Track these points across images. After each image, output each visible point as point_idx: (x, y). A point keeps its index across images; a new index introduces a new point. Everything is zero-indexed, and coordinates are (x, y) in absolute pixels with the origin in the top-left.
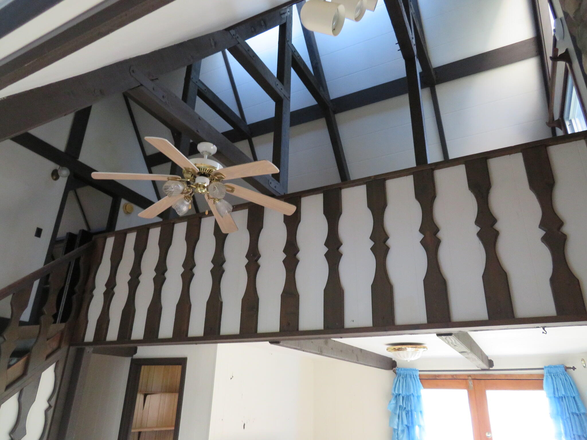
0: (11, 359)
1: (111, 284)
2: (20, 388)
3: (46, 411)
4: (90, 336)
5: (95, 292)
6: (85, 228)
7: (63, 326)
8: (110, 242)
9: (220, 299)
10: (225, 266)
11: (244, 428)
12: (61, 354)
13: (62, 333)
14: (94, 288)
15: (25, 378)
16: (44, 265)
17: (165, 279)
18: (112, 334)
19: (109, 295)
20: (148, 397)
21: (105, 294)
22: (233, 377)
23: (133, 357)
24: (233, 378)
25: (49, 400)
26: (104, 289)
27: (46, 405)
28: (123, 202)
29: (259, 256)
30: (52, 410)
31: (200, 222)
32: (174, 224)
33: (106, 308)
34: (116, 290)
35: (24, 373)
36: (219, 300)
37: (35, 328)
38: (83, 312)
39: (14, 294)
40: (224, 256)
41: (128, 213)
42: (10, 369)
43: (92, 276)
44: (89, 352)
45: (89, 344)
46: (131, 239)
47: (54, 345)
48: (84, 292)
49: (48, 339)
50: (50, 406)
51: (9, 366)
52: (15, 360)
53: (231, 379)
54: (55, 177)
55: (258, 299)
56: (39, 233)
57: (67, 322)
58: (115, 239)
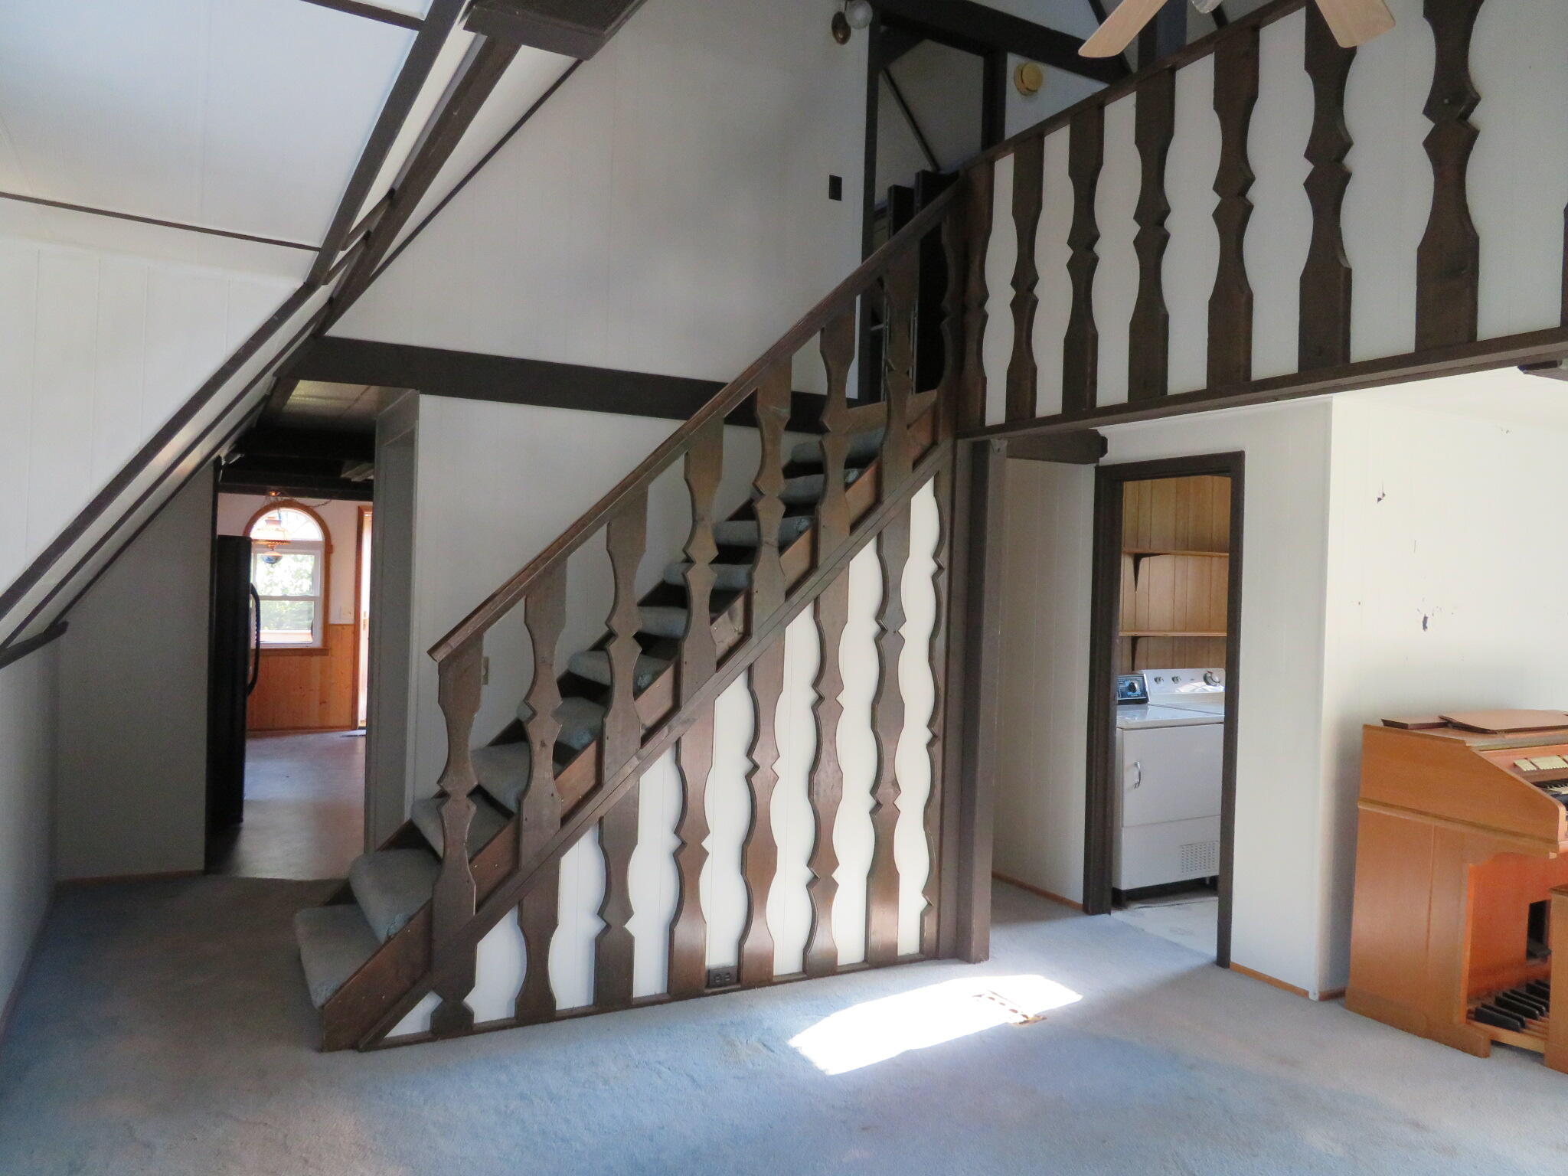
0: (847, 470)
1: (1025, 278)
2: (875, 531)
3: (935, 578)
4: (996, 411)
5: (990, 307)
6: (929, 168)
7: (931, 396)
8: (1005, 170)
9: (1342, 261)
10: (1352, 160)
11: (1425, 627)
12: (940, 457)
13: (934, 409)
14: (985, 296)
15: (881, 510)
16: (863, 259)
17: (1166, 237)
18: (1049, 399)
19: (1024, 307)
20: (1144, 563)
21: (1014, 305)
22: (1384, 495)
23: (1098, 462)
24: (1385, 498)
25: (936, 556)
26: (1011, 293)
27: (932, 566)
28: (1013, 61)
29: (1475, 100)
30: (944, 576)
31: (1256, 42)
32: (1172, 71)
33: (1024, 339)
34: (1039, 291)
35: (877, 500)
36: (1341, 265)
37: (878, 409)
38: (971, 360)
39: (823, 330)
40: (1345, 129)
41: (1029, 92)
42: (850, 491)
43: (975, 266)
44: (999, 450)
45: (997, 429)
46: (1058, 147)
47: (924, 439)
48: (964, 309)
49: (908, 427)
50: (940, 568)
51: (847, 486)
52: (853, 474)
53: (1379, 499)
54: (841, 36)
55: (1476, 240)
56: (836, 188)
57: (939, 388)
58: (1016, 158)
